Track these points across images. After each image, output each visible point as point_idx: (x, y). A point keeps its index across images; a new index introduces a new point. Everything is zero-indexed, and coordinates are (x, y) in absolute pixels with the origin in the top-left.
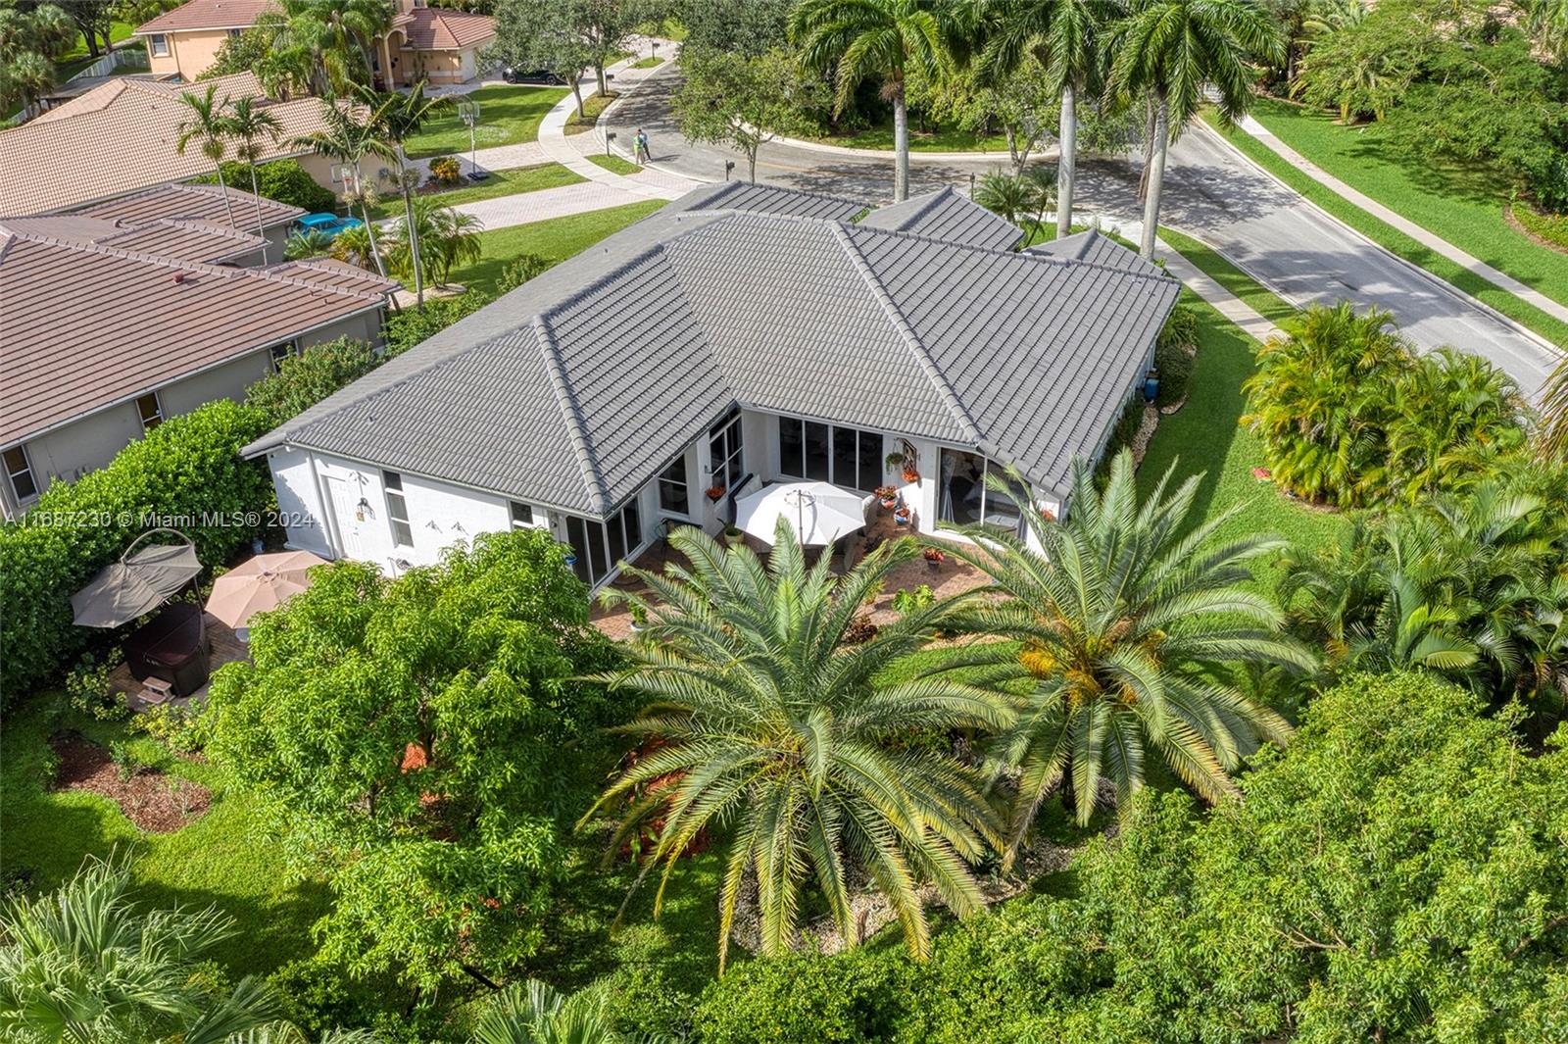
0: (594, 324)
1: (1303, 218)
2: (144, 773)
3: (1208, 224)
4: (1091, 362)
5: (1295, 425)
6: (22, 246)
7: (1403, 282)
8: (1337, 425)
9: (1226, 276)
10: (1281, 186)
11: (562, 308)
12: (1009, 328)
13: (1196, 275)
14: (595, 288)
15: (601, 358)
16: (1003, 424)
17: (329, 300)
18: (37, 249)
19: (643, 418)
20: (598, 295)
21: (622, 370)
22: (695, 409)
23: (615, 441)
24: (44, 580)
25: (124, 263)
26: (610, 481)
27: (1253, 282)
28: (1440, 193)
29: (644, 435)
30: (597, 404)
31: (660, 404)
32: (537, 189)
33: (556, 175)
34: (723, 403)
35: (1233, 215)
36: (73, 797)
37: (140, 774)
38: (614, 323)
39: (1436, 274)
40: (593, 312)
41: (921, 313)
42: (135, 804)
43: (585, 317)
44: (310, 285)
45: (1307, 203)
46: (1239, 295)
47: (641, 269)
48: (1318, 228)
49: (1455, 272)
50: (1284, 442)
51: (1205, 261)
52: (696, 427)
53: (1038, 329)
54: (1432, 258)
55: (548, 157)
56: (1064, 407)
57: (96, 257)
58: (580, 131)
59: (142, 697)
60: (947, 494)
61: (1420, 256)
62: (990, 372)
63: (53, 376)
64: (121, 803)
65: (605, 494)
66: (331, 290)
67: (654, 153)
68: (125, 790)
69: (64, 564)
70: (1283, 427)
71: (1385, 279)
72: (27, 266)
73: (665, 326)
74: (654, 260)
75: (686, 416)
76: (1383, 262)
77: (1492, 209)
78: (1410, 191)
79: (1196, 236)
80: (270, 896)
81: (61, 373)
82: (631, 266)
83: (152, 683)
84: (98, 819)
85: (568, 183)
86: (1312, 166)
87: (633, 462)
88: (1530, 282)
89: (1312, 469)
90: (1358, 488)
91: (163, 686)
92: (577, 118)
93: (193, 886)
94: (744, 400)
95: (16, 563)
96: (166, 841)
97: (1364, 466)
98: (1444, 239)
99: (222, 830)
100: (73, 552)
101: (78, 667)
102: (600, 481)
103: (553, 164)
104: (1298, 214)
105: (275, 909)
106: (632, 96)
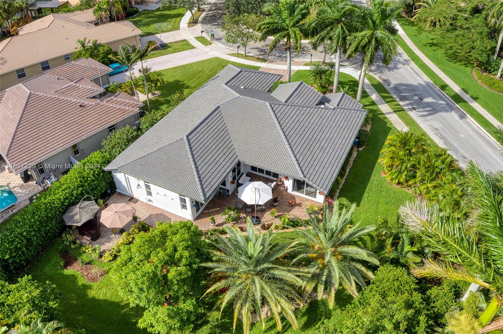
0: (201, 137)
1: (410, 70)
2: (86, 264)
3: (381, 72)
4: (338, 145)
5: (392, 166)
6: (33, 96)
7: (437, 97)
8: (403, 168)
9: (384, 94)
10: (406, 56)
11: (192, 132)
12: (315, 136)
13: (376, 93)
14: (201, 124)
15: (203, 149)
16: (311, 172)
17: (123, 111)
18: (38, 96)
19: (214, 169)
20: (202, 126)
21: (208, 153)
22: (229, 164)
23: (207, 177)
24: (55, 213)
25: (63, 100)
26: (206, 190)
27: (392, 97)
28: (454, 61)
29: (214, 174)
30: (202, 165)
31: (219, 163)
32: (180, 51)
33: (185, 45)
34: (236, 162)
35: (389, 68)
36: (69, 271)
37: (85, 264)
38: (206, 136)
39: (447, 94)
40: (200, 133)
41: (290, 134)
42: (86, 274)
43: (198, 135)
44: (118, 107)
45: (413, 64)
46: (387, 102)
47: (213, 115)
48: (414, 74)
49: (453, 94)
50: (390, 169)
51: (379, 88)
52: (228, 170)
53: (324, 135)
54: (447, 88)
55: (183, 38)
56: (328, 163)
57: (55, 99)
58: (193, 26)
59: (83, 241)
60: (296, 183)
61: (444, 87)
62: (309, 153)
63: (47, 140)
64: (82, 273)
65: (205, 195)
66: (124, 107)
67: (216, 36)
68: (82, 269)
69: (60, 207)
70: (389, 166)
71: (431, 96)
72: (36, 102)
73: (220, 136)
74: (217, 112)
75: (226, 167)
76: (432, 89)
77: (469, 69)
78: (444, 60)
79: (377, 77)
80: (123, 301)
81: (49, 138)
82: (210, 115)
83: (85, 237)
84: (76, 278)
85: (190, 49)
86: (416, 48)
87: (212, 184)
88: (475, 99)
89: (396, 178)
90: (408, 184)
91: (89, 239)
92: (192, 20)
93: (104, 298)
94: (242, 160)
95: (48, 208)
96: (95, 285)
97: (411, 178)
98: (452, 80)
99: (109, 282)
100: (62, 203)
101: (65, 232)
102: (203, 191)
103: (185, 40)
104: (409, 68)
105: (125, 305)
106: (209, 11)
